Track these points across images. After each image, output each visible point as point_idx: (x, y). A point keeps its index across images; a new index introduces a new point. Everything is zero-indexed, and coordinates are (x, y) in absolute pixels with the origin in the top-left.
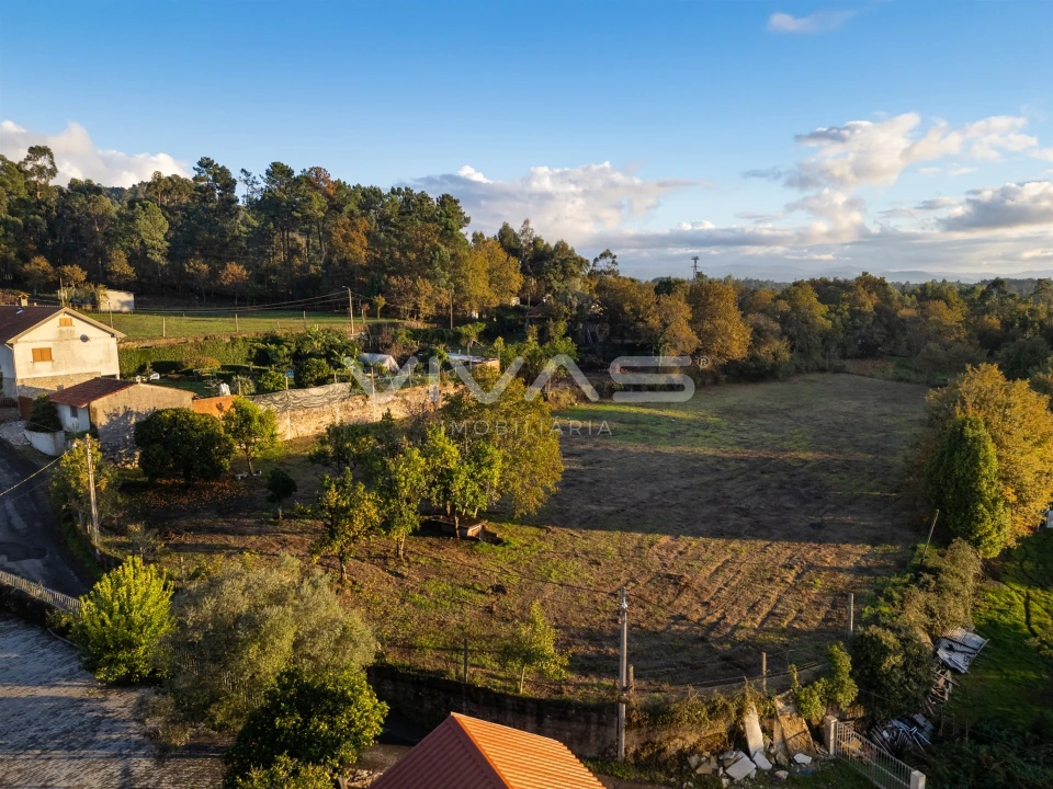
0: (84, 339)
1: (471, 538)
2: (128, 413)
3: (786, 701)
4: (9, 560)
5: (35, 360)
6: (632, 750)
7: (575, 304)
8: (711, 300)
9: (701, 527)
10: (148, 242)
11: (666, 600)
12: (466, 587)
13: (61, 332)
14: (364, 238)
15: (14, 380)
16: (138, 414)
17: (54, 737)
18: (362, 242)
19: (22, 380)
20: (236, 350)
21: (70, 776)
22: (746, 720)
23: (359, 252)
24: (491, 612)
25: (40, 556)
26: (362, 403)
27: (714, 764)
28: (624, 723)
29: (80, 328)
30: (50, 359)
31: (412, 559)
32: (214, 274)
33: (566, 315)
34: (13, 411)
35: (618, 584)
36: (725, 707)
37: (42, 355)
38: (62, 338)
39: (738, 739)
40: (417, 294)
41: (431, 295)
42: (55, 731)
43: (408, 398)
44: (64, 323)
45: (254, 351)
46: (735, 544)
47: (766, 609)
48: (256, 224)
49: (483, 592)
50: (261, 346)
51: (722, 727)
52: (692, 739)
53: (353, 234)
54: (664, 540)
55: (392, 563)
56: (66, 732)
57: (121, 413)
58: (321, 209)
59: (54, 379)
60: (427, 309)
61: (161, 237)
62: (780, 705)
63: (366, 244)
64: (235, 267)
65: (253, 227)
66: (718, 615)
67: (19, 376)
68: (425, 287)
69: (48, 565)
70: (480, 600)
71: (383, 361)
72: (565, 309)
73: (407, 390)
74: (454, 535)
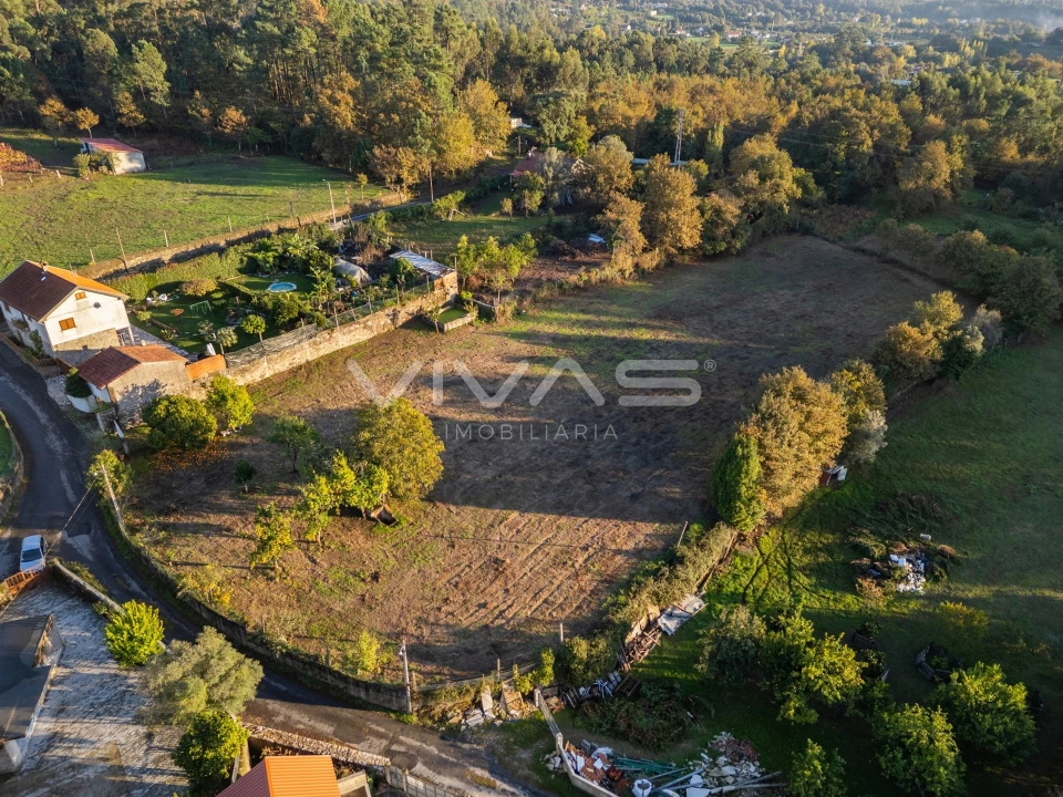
0: (97, 306)
1: (373, 519)
2: (135, 388)
3: (510, 684)
4: (69, 536)
5: (63, 329)
6: (415, 709)
7: (551, 175)
8: (667, 191)
9: (550, 497)
10: (149, 85)
11: (483, 586)
12: (355, 575)
13: (78, 305)
14: (349, 99)
15: (50, 345)
16: (143, 387)
17: (102, 705)
18: (347, 104)
19: (56, 346)
20: (229, 261)
21: (110, 734)
22: (482, 695)
23: (345, 115)
24: (363, 600)
25: (88, 532)
26: (328, 337)
27: (460, 717)
28: (409, 699)
29: (92, 298)
30: (75, 326)
31: (326, 543)
32: (216, 120)
33: (542, 185)
34: (54, 369)
35: (458, 570)
36: (468, 691)
37: (67, 324)
38: (79, 310)
39: (478, 705)
40: (400, 166)
41: (412, 163)
42: (102, 700)
43: (369, 323)
44: (80, 297)
45: (245, 259)
46: (563, 520)
47: (545, 595)
48: (250, 61)
49: (363, 580)
50: (250, 254)
51: (468, 699)
52: (450, 704)
53: (339, 95)
54: (514, 515)
55: (312, 548)
56: (108, 701)
57: (130, 389)
58: (313, 45)
59: (80, 340)
60: (410, 180)
61: (161, 78)
62: (505, 686)
63: (351, 105)
64: (234, 113)
65: (248, 65)
66: (509, 602)
67: (53, 343)
68: (406, 157)
69: (94, 541)
70: (361, 588)
71: (354, 273)
72: (541, 180)
73: (367, 317)
74: (362, 517)
